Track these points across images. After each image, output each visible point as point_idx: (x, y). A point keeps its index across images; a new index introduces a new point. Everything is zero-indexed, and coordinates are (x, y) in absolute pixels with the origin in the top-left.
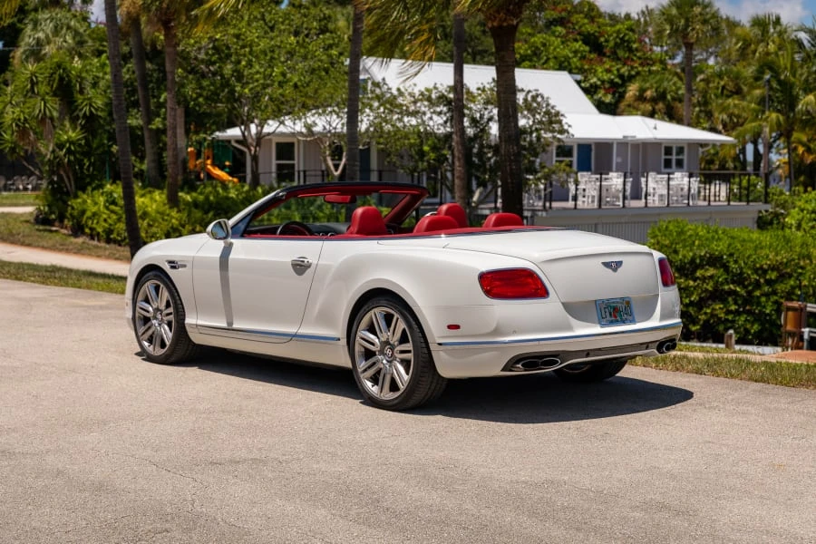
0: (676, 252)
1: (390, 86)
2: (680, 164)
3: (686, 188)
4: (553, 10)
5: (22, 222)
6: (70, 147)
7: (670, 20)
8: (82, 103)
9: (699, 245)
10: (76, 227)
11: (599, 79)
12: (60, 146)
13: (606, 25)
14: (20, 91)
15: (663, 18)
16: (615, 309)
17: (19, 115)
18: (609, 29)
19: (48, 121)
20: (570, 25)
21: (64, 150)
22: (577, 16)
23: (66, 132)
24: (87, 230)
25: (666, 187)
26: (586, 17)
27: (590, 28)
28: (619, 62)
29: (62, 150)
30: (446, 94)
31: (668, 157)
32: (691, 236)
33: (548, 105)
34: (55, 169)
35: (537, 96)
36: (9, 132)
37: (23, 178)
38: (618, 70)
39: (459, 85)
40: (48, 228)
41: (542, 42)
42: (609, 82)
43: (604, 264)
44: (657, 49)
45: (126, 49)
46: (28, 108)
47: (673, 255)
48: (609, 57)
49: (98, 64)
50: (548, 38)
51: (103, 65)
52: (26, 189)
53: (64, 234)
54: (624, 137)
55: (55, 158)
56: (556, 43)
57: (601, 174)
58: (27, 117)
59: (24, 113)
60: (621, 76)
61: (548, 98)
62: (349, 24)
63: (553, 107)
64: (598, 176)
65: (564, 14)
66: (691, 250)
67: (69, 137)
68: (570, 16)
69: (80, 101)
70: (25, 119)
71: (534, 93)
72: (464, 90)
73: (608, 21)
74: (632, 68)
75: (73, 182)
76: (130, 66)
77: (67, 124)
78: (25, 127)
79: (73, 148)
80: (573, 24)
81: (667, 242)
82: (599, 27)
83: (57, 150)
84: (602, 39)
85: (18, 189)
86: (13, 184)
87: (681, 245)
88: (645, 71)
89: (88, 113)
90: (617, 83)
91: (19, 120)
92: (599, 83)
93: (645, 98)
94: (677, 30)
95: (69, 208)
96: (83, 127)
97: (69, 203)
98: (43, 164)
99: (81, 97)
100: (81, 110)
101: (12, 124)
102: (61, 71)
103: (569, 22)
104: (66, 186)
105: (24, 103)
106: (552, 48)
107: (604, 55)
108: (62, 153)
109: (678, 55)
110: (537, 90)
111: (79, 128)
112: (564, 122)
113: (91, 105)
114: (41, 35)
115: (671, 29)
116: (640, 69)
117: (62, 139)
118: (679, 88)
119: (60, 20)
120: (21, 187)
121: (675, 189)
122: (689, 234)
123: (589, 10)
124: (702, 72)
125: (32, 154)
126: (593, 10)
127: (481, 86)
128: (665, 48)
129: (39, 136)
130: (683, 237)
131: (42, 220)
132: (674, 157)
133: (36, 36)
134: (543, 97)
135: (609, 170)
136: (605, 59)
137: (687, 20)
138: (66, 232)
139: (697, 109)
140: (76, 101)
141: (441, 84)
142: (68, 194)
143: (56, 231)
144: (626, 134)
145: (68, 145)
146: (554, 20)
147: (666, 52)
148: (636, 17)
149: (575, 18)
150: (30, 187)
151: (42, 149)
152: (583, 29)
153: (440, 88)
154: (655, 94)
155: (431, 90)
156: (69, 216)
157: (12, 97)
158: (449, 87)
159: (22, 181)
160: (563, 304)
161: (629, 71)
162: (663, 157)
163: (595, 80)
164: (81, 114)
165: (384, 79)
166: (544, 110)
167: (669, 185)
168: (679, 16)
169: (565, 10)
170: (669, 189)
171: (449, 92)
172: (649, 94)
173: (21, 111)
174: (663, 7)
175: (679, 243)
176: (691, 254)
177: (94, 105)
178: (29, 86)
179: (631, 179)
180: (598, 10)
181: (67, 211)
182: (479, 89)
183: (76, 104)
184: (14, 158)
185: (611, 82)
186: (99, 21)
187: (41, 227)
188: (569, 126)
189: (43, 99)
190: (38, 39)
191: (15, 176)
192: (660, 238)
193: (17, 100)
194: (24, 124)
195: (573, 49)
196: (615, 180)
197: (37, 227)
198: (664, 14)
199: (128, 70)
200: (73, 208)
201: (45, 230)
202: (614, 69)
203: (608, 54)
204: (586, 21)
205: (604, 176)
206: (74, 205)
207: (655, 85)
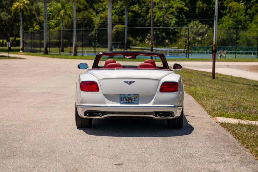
16: (129, 98)
43: (125, 82)
160: (104, 95)
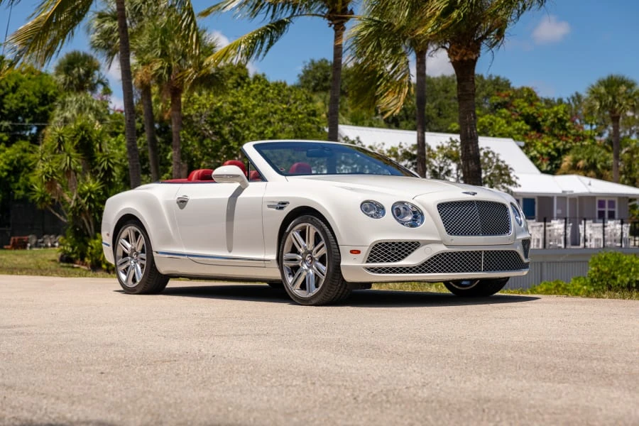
0: (614, 278)
1: (364, 144)
2: (612, 216)
3: (619, 232)
4: (498, 95)
5: (49, 261)
6: (90, 196)
7: (599, 97)
8: (101, 159)
9: (634, 272)
10: (95, 264)
11: (538, 152)
12: (82, 195)
13: (543, 108)
14: (49, 149)
15: (593, 96)
17: (48, 169)
18: (545, 110)
19: (72, 173)
20: (512, 108)
21: (86, 199)
22: (518, 100)
23: (88, 183)
24: (104, 266)
25: (602, 231)
26: (525, 101)
27: (529, 110)
28: (555, 138)
29: (83, 198)
30: (410, 151)
31: (601, 209)
32: (627, 264)
33: (498, 160)
34: (78, 215)
35: (489, 153)
36: (39, 184)
37: (52, 237)
38: (554, 145)
39: (421, 144)
40: (71, 265)
41: (489, 122)
42: (546, 154)
44: (587, 128)
45: (138, 125)
46: (57, 163)
47: (613, 281)
48: (547, 134)
49: (115, 143)
50: (494, 118)
51: (119, 143)
52: (53, 246)
53: (84, 270)
54: (563, 192)
55: (78, 205)
56: (501, 123)
57: (545, 221)
58: (54, 170)
59: (52, 167)
60: (557, 150)
61: (498, 154)
62: (325, 105)
63: (503, 162)
64: (543, 224)
65: (507, 99)
66: (628, 276)
67: (90, 188)
68: (513, 101)
69: (99, 158)
70: (53, 172)
71: (486, 150)
72: (426, 149)
73: (543, 104)
74: (567, 142)
75: (92, 227)
76: (142, 139)
77: (88, 177)
78: (52, 179)
79: (93, 196)
80: (515, 107)
81: (607, 269)
82: (538, 110)
83: (80, 198)
84: (540, 119)
85: (47, 246)
86: (43, 242)
87: (618, 272)
88: (577, 146)
89: (106, 168)
90: (553, 156)
91: (48, 173)
92: (538, 155)
93: (578, 168)
94: (606, 105)
95: (89, 248)
96: (102, 179)
97: (90, 244)
98: (67, 212)
99: (101, 154)
100: (100, 165)
101: (42, 176)
102: (84, 132)
103: (511, 105)
104: (87, 230)
105: (53, 158)
106: (497, 127)
107: (543, 132)
108: (84, 201)
109: (605, 132)
110: (488, 148)
111: (98, 181)
112: (511, 175)
113: (108, 161)
114: (68, 114)
115: (601, 105)
116: (574, 144)
117: (84, 189)
118: (607, 159)
119: (84, 102)
120: (49, 244)
121: (609, 234)
122: (625, 263)
123: (528, 95)
124: (627, 146)
125: (58, 203)
126: (531, 95)
127: (440, 145)
128: (594, 127)
129: (65, 188)
130: (620, 265)
131: (67, 259)
132: (607, 209)
133: (64, 115)
134: (493, 154)
135: (552, 218)
136: (543, 135)
137: (614, 98)
138: (86, 268)
139: (623, 176)
140: (95, 158)
141: (406, 144)
142: (88, 236)
143: (78, 268)
144: (565, 190)
145: (89, 194)
146: (499, 104)
147: (596, 130)
148: (567, 102)
149: (517, 102)
150: (57, 244)
151: (67, 198)
152: (523, 111)
153: (405, 147)
154: (587, 164)
155: (397, 149)
156: (89, 255)
157: (42, 154)
158: (413, 145)
159: (51, 239)
161: (564, 145)
162: (597, 209)
163: (535, 152)
164: (100, 168)
165: (358, 138)
166: (495, 164)
167: (604, 230)
168: (606, 94)
169: (508, 95)
170: (604, 235)
171: (413, 150)
172: (581, 164)
173: (50, 166)
174: (593, 86)
175: (617, 271)
176: (628, 279)
177: (111, 160)
178: (57, 146)
179: (571, 224)
180: (536, 96)
181: (87, 250)
182: (438, 147)
183: (96, 160)
184: (43, 207)
185: (549, 154)
186: (117, 108)
187: (65, 264)
188: (517, 178)
189: (69, 155)
190: (65, 118)
191: (44, 235)
192: (600, 266)
193: (47, 157)
194: (52, 176)
195: (516, 127)
196: (557, 226)
197: (62, 264)
198: (593, 92)
199: (140, 143)
200: (92, 248)
201: (69, 267)
202: (551, 144)
203: (546, 131)
204: (526, 104)
205: (547, 224)
206: (93, 245)
207: (586, 157)
